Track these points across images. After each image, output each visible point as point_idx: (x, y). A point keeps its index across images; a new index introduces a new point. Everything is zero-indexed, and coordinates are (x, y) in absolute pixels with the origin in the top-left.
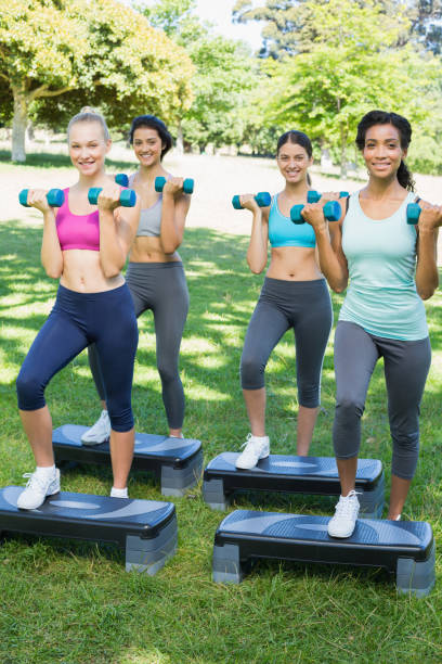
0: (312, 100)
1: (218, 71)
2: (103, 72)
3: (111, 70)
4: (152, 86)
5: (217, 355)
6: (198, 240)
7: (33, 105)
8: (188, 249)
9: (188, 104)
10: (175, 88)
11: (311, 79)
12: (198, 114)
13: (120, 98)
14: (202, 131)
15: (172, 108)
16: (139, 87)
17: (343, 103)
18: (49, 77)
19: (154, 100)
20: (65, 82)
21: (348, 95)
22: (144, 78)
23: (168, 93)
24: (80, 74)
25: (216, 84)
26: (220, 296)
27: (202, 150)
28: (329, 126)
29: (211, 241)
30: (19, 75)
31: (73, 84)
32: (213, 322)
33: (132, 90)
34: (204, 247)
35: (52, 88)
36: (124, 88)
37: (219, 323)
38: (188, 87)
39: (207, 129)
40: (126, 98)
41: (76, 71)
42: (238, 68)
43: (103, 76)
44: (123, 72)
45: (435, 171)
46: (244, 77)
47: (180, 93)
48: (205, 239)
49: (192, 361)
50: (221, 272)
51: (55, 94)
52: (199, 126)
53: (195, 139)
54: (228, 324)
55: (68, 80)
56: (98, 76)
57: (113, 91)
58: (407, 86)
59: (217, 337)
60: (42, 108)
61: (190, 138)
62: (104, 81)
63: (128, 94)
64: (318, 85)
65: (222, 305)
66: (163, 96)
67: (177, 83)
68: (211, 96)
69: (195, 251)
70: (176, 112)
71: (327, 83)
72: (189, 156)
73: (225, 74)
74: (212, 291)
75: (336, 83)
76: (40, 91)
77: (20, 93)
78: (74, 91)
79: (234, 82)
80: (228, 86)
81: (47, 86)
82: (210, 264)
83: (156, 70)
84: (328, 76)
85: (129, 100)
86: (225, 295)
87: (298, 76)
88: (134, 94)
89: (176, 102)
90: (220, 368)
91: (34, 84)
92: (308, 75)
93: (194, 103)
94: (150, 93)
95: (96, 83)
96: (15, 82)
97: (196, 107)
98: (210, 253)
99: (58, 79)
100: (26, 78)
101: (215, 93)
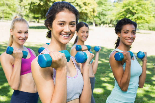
0: (127, 13)
1: (103, 6)
3: (76, 6)
4: (86, 9)
9: (96, 14)
10: (92, 10)
11: (127, 8)
12: (98, 17)
15: (91, 15)
16: (83, 10)
17: (135, 13)
19: (87, 13)
21: (137, 11)
22: (84, 8)
23: (90, 11)
25: (103, 10)
27: (100, 25)
39: (101, 21)
42: (108, 5)
44: (79, 6)
46: (109, 7)
47: (94, 11)
52: (99, 20)
58: (152, 9)
61: (97, 23)
64: (129, 9)
71: (131, 8)
72: (97, 27)
73: (105, 7)
75: (133, 8)
80: (106, 10)
83: (87, 5)
87: (124, 7)
88: (81, 12)
89: (92, 13)
92: (126, 6)
94: (85, 11)
97: (98, 15)
101: (103, 12)
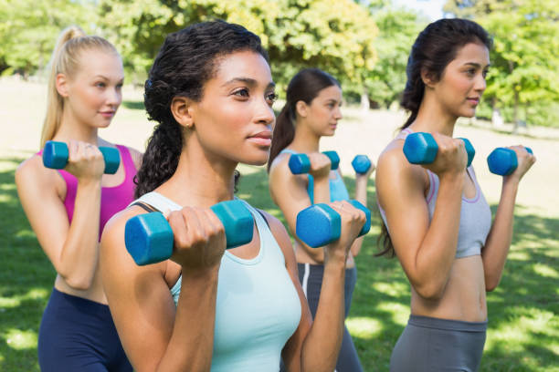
1: (400, 36)
2: (293, 32)
3: (300, 32)
4: (337, 46)
9: (372, 64)
10: (358, 49)
12: (382, 76)
13: (307, 56)
14: (386, 90)
15: (356, 67)
16: (325, 48)
17: (516, 65)
19: (339, 60)
21: (521, 58)
22: (330, 40)
23: (352, 53)
24: (271, 35)
25: (399, 49)
27: (388, 107)
33: (319, 50)
36: (311, 49)
38: (372, 48)
39: (391, 89)
40: (313, 57)
41: (266, 31)
43: (292, 36)
44: (311, 33)
47: (365, 53)
52: (384, 86)
53: (380, 97)
56: (287, 38)
57: (301, 51)
61: (376, 97)
62: (293, 42)
63: (315, 53)
66: (347, 56)
67: (361, 44)
68: (395, 60)
70: (359, 72)
71: (501, 47)
72: (375, 113)
73: (407, 39)
83: (341, 32)
84: (502, 41)
85: (317, 59)
88: (319, 54)
89: (360, 61)
93: (378, 64)
94: (335, 53)
95: (286, 44)
97: (380, 69)
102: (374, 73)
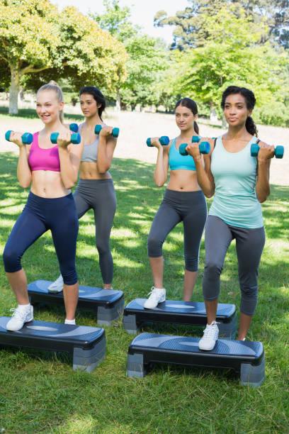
0: (204, 78)
1: (144, 58)
2: (69, 57)
3: (74, 56)
4: (100, 66)
5: (136, 239)
6: (128, 166)
7: (23, 78)
8: (121, 172)
9: (124, 79)
10: (115, 68)
11: (204, 64)
12: (130, 86)
13: (80, 74)
14: (133, 96)
15: (113, 81)
16: (92, 67)
17: (224, 80)
18: (34, 60)
19: (101, 75)
20: (44, 63)
21: (228, 74)
22: (96, 62)
23: (111, 71)
24: (54, 59)
25: (142, 66)
26: (140, 202)
27: (133, 109)
28: (215, 94)
29: (136, 167)
30: (15, 58)
31: (49, 64)
32: (134, 219)
33: (88, 69)
34: (130, 171)
35: (35, 67)
36: (83, 68)
37: (138, 219)
38: (124, 68)
39: (136, 95)
40: (84, 74)
41: (51, 56)
42: (157, 56)
43: (69, 60)
44: (82, 57)
45: (284, 125)
46: (160, 62)
47: (119, 72)
48: (132, 166)
49: (120, 243)
50: (141, 187)
51: (38, 71)
52: (131, 93)
53: (128, 101)
54: (144, 220)
55: (46, 62)
56: (66, 60)
57: (75, 69)
58: (266, 70)
59: (137, 228)
60: (29, 80)
61: (125, 100)
62: (69, 63)
63: (85, 71)
64: (207, 68)
65: (141, 208)
66: (108, 73)
67: (116, 65)
68: (139, 74)
69: (125, 173)
70: (115, 84)
71: (214, 67)
72: (124, 112)
73: (149, 59)
74: (135, 199)
75: (220, 66)
76: (28, 69)
77: (15, 70)
78: (50, 69)
79: (154, 65)
80: (150, 67)
81: (33, 66)
82: (134, 182)
83: (104, 57)
84: (215, 63)
85: (86, 75)
86: (143, 201)
87: (195, 62)
88: (88, 72)
89: (116, 77)
90: (138, 247)
91: (24, 64)
92: (202, 61)
93: (128, 78)
94: (99, 71)
95: (64, 64)
96: (12, 62)
97: (129, 81)
98: (135, 175)
99: (40, 61)
100: (19, 60)
101: (142, 72)
102: (126, 85)
